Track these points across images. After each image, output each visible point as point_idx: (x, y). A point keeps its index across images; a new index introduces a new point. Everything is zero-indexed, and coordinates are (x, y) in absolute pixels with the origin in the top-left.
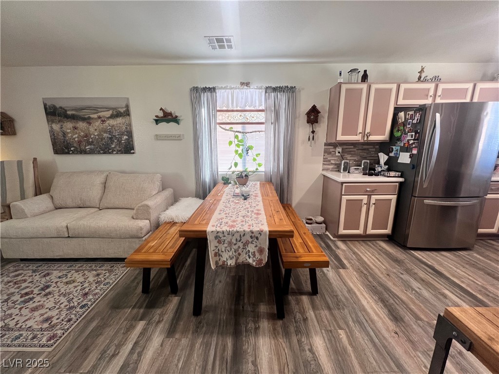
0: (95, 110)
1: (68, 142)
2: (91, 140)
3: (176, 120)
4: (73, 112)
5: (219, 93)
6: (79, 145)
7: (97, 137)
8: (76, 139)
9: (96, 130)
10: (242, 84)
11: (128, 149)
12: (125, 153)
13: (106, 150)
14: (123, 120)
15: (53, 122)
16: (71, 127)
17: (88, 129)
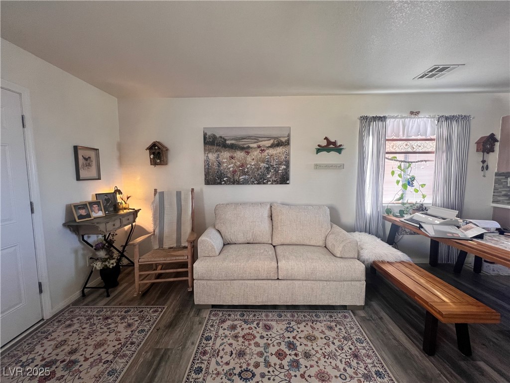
0: (255, 139)
1: (222, 172)
2: (246, 170)
3: (338, 149)
4: (233, 142)
5: (388, 121)
6: (233, 175)
7: (253, 167)
8: (231, 169)
9: (253, 159)
10: (412, 113)
11: (284, 179)
12: (280, 184)
13: (261, 180)
14: (283, 149)
15: (210, 151)
16: (228, 156)
17: (245, 158)
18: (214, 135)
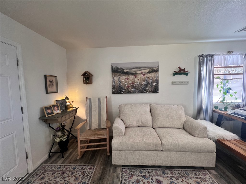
0: (140, 69)
1: (122, 87)
2: (135, 86)
3: (186, 73)
4: (127, 71)
5: (215, 57)
6: (128, 89)
7: (139, 84)
8: (127, 85)
9: (139, 80)
10: (229, 52)
11: (156, 90)
12: (154, 93)
13: (143, 91)
14: (155, 74)
15: (115, 76)
16: (125, 78)
17: (134, 79)
18: (117, 67)
